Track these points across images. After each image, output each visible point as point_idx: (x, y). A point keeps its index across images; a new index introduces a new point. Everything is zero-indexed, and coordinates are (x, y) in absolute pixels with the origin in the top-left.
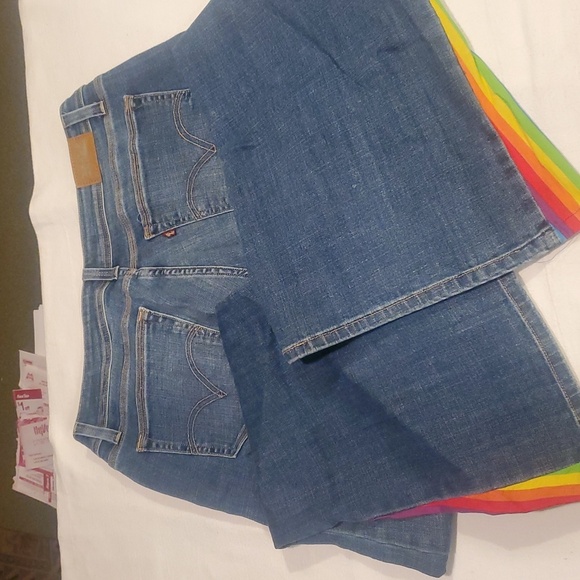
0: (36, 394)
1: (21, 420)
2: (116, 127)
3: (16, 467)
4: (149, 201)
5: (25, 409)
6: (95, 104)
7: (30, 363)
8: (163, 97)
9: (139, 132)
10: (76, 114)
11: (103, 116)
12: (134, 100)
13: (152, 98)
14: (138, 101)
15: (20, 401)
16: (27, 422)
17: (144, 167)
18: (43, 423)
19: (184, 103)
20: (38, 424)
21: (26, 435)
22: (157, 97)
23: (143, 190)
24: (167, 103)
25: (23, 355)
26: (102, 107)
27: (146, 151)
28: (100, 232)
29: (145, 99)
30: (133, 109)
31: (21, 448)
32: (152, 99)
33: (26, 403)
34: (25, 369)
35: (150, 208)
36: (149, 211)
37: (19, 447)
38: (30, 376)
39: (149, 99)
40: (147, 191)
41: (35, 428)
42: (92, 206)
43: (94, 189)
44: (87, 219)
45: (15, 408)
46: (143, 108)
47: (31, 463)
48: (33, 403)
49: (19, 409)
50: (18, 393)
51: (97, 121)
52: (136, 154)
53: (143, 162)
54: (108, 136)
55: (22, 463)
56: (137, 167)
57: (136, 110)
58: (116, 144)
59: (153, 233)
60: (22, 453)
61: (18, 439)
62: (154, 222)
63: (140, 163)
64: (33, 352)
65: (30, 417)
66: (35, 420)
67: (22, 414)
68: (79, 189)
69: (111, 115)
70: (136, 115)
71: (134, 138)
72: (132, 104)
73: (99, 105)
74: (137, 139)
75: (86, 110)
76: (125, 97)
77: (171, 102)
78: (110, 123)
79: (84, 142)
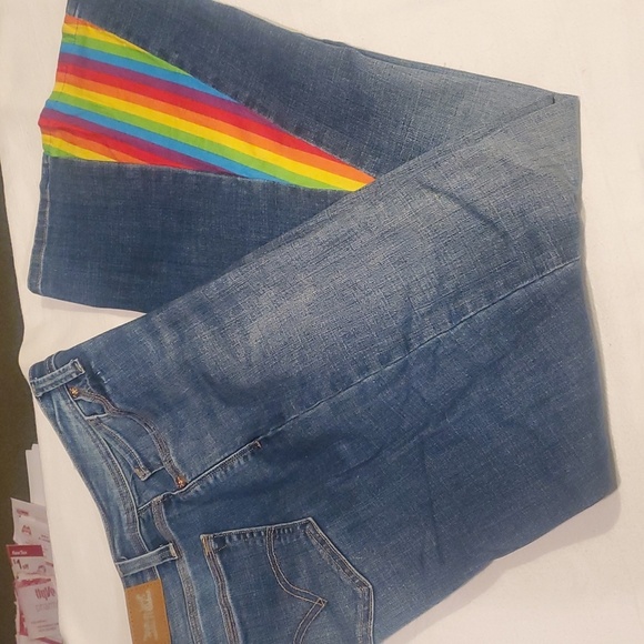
0: (35, 551)
1: (20, 580)
2: (194, 573)
3: (17, 636)
5: (22, 569)
6: (162, 548)
7: (26, 513)
8: (252, 534)
9: (229, 578)
10: (136, 562)
11: (174, 561)
12: (215, 540)
13: (238, 535)
14: (220, 541)
15: (17, 559)
16: (27, 583)
17: (242, 623)
18: (47, 585)
19: (276, 542)
20: (41, 587)
21: (26, 599)
22: (244, 535)
24: (258, 542)
25: (16, 504)
26: (173, 551)
27: (241, 603)
29: (230, 539)
30: (216, 551)
31: (21, 614)
32: (239, 538)
33: (24, 560)
34: (19, 522)
37: (18, 611)
38: (26, 529)
39: (235, 538)
41: (37, 591)
45: (11, 566)
46: (228, 549)
47: (34, 632)
48: (32, 561)
49: (15, 568)
50: (12, 549)
51: (168, 567)
52: (229, 608)
53: (240, 617)
54: (185, 586)
55: (24, 632)
56: (233, 624)
57: (220, 552)
58: (196, 594)
60: (22, 620)
61: (16, 603)
63: (236, 620)
64: (29, 501)
65: (31, 578)
66: (36, 581)
67: (20, 574)
69: (185, 559)
70: (221, 558)
71: (223, 588)
72: (213, 545)
73: (168, 548)
74: (227, 588)
75: (152, 557)
76: (202, 537)
77: (262, 541)
78: (185, 569)
79: (148, 592)
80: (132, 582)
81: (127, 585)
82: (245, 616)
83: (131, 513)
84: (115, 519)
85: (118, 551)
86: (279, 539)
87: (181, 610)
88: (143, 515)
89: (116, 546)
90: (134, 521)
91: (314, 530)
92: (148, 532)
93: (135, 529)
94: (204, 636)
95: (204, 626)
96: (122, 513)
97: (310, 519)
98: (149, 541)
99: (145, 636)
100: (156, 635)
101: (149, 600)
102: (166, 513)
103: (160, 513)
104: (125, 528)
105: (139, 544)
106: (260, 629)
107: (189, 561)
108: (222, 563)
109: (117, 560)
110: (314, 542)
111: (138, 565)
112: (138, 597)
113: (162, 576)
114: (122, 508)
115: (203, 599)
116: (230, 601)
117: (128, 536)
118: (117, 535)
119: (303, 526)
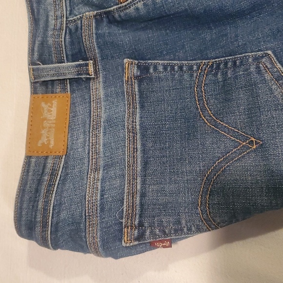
2: (106, 96)
4: (143, 195)
6: (81, 62)
8: (181, 68)
10: (51, 69)
11: (90, 79)
12: (139, 67)
13: (165, 68)
14: (144, 69)
17: (144, 151)
19: (210, 77)
22: (173, 68)
23: (139, 180)
24: (186, 76)
26: (91, 69)
28: (39, 218)
29: (155, 68)
30: (136, 77)
35: (142, 205)
36: (138, 208)
39: (161, 68)
40: (144, 182)
42: (40, 182)
43: (50, 162)
44: (27, 197)
46: (150, 78)
51: (80, 82)
52: (135, 134)
53: (143, 145)
56: (135, 150)
57: (140, 79)
58: (104, 115)
59: (137, 239)
62: (141, 224)
63: (139, 146)
68: (28, 158)
69: (101, 80)
70: (139, 86)
71: (134, 113)
72: (136, 71)
73: (87, 65)
74: (138, 115)
75: (68, 68)
76: (126, 60)
77: (192, 76)
78: (98, 89)
79: (55, 102)
80: (40, 89)
81: (34, 91)
82: (150, 145)
83: (59, 21)
84: (42, 24)
85: (36, 54)
86: (216, 74)
87: (84, 126)
88: (72, 26)
89: (36, 49)
90: (61, 29)
91: (272, 63)
92: (72, 43)
93: (59, 36)
94: (102, 155)
95: (104, 145)
96: (50, 18)
97: (270, 52)
98: (69, 53)
99: (40, 142)
100: (52, 143)
101: (54, 110)
102: (97, 28)
103: (89, 26)
104: (50, 33)
105: (60, 52)
106: (165, 160)
107: (105, 82)
108: (140, 91)
109: (32, 63)
110: (268, 76)
111: (52, 72)
112: (43, 104)
113: (72, 92)
114: (52, 13)
115: (109, 121)
116: (138, 127)
117: (50, 41)
118: (40, 39)
119: (257, 59)
